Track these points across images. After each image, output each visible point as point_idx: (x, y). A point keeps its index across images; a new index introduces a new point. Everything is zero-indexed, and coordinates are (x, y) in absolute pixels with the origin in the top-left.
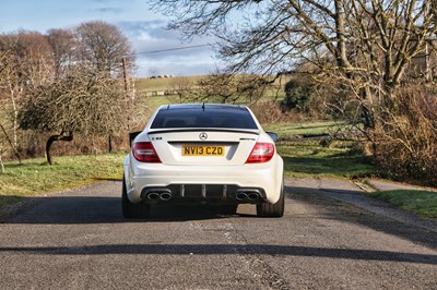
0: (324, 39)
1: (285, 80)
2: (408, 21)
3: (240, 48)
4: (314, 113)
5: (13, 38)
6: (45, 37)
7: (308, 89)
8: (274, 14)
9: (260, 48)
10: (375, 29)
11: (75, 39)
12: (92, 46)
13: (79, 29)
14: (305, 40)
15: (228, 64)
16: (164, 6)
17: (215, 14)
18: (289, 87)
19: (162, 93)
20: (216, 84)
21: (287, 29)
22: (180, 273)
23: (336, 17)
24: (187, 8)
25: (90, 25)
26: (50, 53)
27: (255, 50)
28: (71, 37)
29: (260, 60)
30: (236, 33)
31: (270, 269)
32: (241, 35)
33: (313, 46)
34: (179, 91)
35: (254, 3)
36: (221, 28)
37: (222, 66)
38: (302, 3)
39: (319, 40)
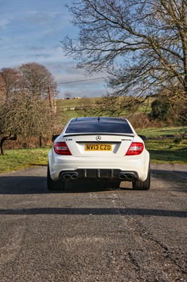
0: (176, 74)
1: (151, 100)
3: (123, 80)
4: (170, 121)
7: (166, 106)
8: (145, 58)
9: (135, 80)
11: (19, 75)
12: (29, 79)
13: (21, 68)
14: (164, 75)
15: (115, 90)
16: (74, 54)
17: (107, 58)
18: (154, 104)
19: (73, 109)
20: (107, 104)
21: (152, 68)
22: (84, 227)
23: (184, 60)
24: (89, 55)
25: (28, 65)
26: (3, 84)
27: (132, 81)
28: (16, 73)
29: (135, 88)
30: (120, 70)
31: (140, 225)
32: (123, 71)
33: (169, 78)
34: (84, 107)
35: (131, 52)
36: (111, 67)
38: (162, 51)
39: (173, 74)
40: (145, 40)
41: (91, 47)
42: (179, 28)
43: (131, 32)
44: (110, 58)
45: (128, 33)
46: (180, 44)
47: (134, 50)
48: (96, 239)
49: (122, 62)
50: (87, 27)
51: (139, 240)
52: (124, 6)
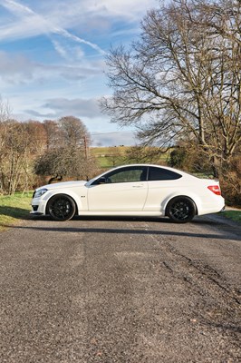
0: (192, 130)
1: (171, 150)
2: (237, 122)
3: (148, 133)
4: (185, 168)
5: (26, 124)
6: (42, 124)
7: (183, 154)
8: (167, 116)
9: (158, 134)
10: (220, 125)
11: (58, 126)
12: (67, 130)
13: (60, 120)
14: (183, 130)
15: (142, 142)
16: (109, 111)
17: (135, 115)
18: (173, 154)
19: (104, 156)
20: (134, 153)
21: (173, 124)
23: (199, 118)
24: (120, 112)
25: (66, 118)
26: (44, 133)
27: (156, 135)
28: (56, 124)
30: (146, 125)
32: (149, 126)
33: (187, 133)
34: (113, 155)
35: (156, 110)
36: (138, 123)
37: (139, 142)
38: (181, 111)
39: (190, 130)
40: (168, 101)
41: (122, 106)
42: (196, 92)
43: (157, 94)
44: (139, 114)
45: (154, 95)
46: (196, 105)
47: (158, 109)
48: (138, 254)
49: (149, 119)
50: (119, 89)
51: (170, 255)
52: (151, 72)
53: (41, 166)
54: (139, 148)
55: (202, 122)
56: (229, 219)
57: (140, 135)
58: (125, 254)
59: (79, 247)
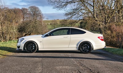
0: (91, 12)
1: (81, 21)
2: (111, 8)
3: (70, 14)
5: (13, 10)
6: (21, 10)
8: (78, 6)
9: (75, 14)
10: (103, 9)
11: (28, 10)
12: (32, 12)
13: (29, 8)
14: (86, 12)
17: (64, 5)
18: (81, 23)
19: (50, 24)
20: (64, 22)
21: (81, 9)
23: (93, 7)
24: (57, 4)
25: (32, 7)
26: (22, 14)
27: (74, 14)
28: (27, 10)
29: (75, 16)
30: (69, 10)
31: (81, 63)
32: (70, 10)
34: (54, 23)
35: (74, 3)
36: (65, 9)
37: (66, 18)
38: (85, 3)
39: (89, 12)
41: (58, 1)
44: (66, 5)
46: (92, 1)
47: (75, 2)
48: (67, 67)
49: (70, 8)
51: (81, 67)
53: (21, 28)
54: (66, 20)
55: (95, 8)
56: (107, 52)
57: (67, 14)
58: (61, 67)
59: (39, 64)
